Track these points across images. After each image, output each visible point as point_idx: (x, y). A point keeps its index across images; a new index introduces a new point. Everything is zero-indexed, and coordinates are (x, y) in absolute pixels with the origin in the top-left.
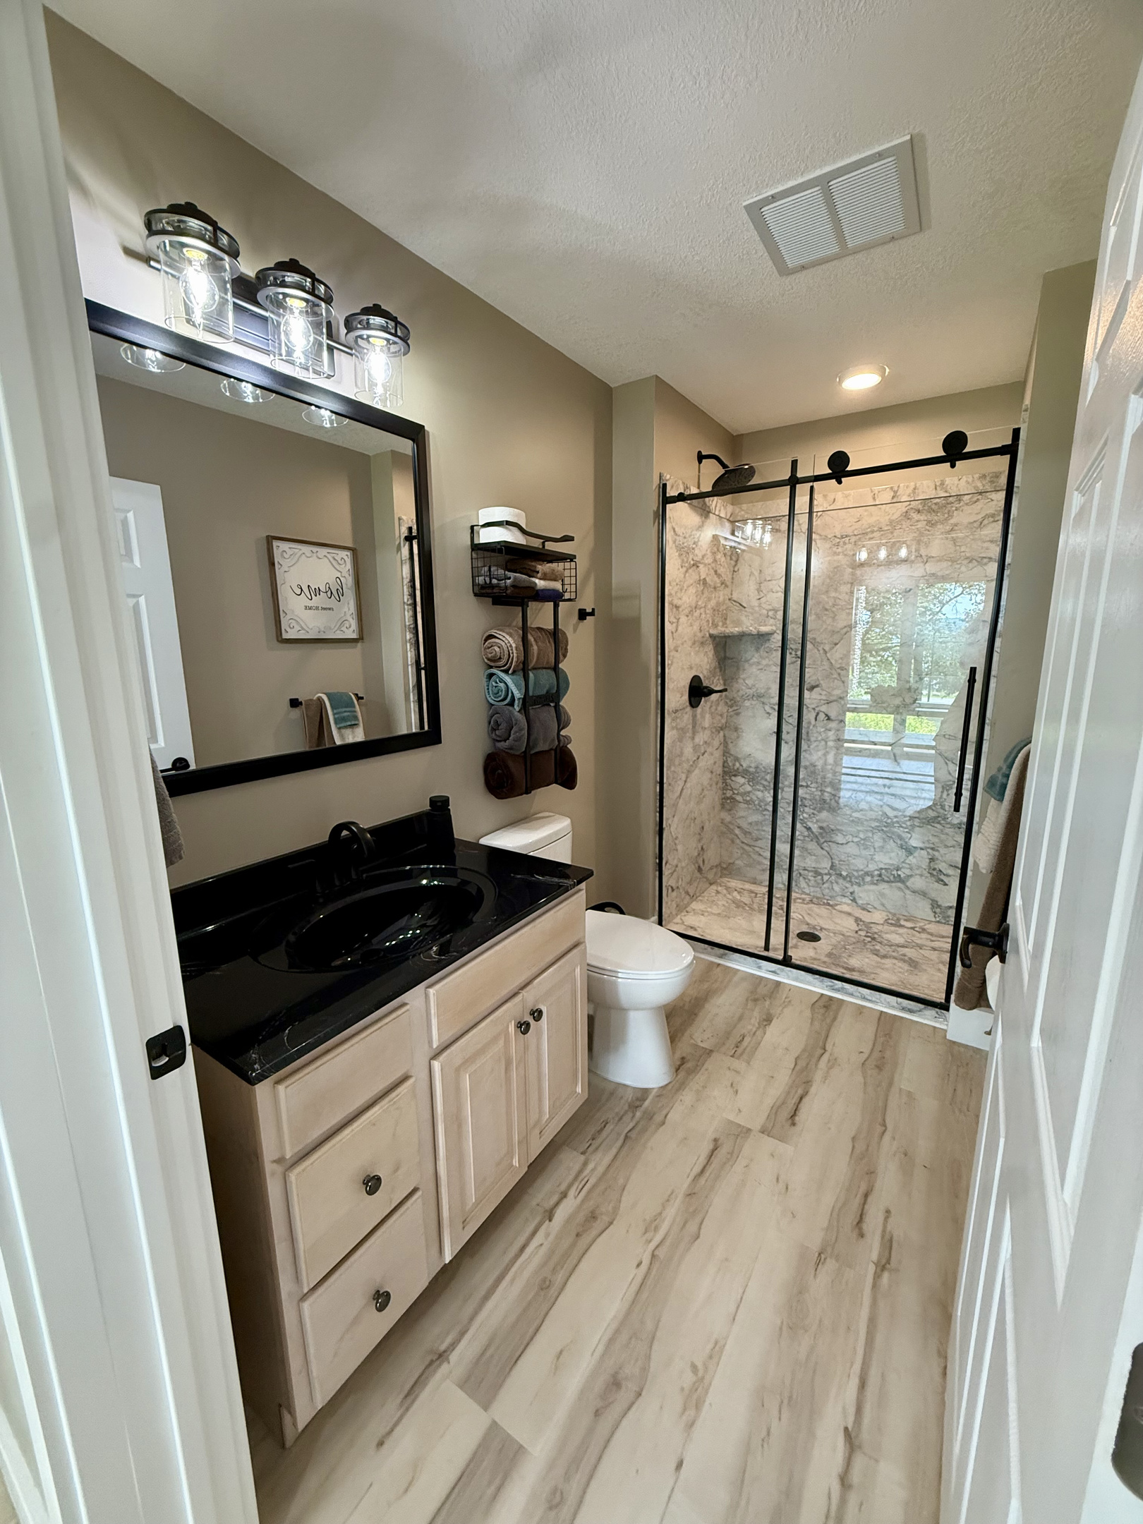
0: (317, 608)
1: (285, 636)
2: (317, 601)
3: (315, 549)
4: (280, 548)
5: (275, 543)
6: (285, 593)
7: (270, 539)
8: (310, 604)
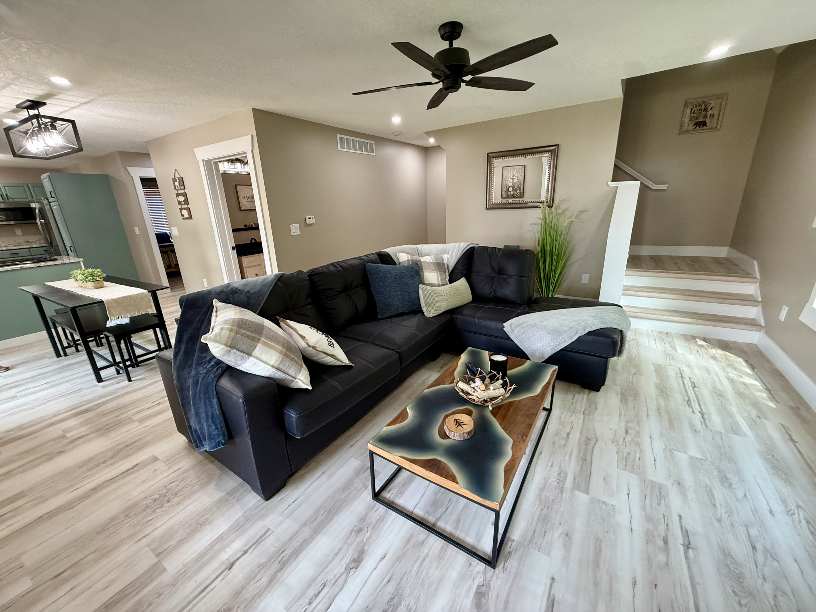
0: (249, 202)
1: (242, 209)
2: (249, 200)
3: (247, 186)
4: (238, 187)
5: (237, 186)
6: (241, 198)
7: (236, 185)
8: (247, 200)
